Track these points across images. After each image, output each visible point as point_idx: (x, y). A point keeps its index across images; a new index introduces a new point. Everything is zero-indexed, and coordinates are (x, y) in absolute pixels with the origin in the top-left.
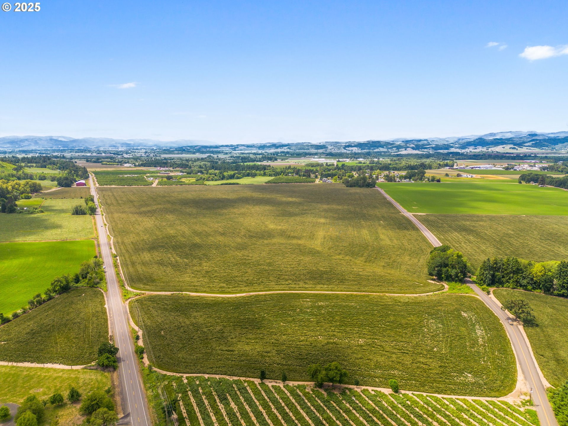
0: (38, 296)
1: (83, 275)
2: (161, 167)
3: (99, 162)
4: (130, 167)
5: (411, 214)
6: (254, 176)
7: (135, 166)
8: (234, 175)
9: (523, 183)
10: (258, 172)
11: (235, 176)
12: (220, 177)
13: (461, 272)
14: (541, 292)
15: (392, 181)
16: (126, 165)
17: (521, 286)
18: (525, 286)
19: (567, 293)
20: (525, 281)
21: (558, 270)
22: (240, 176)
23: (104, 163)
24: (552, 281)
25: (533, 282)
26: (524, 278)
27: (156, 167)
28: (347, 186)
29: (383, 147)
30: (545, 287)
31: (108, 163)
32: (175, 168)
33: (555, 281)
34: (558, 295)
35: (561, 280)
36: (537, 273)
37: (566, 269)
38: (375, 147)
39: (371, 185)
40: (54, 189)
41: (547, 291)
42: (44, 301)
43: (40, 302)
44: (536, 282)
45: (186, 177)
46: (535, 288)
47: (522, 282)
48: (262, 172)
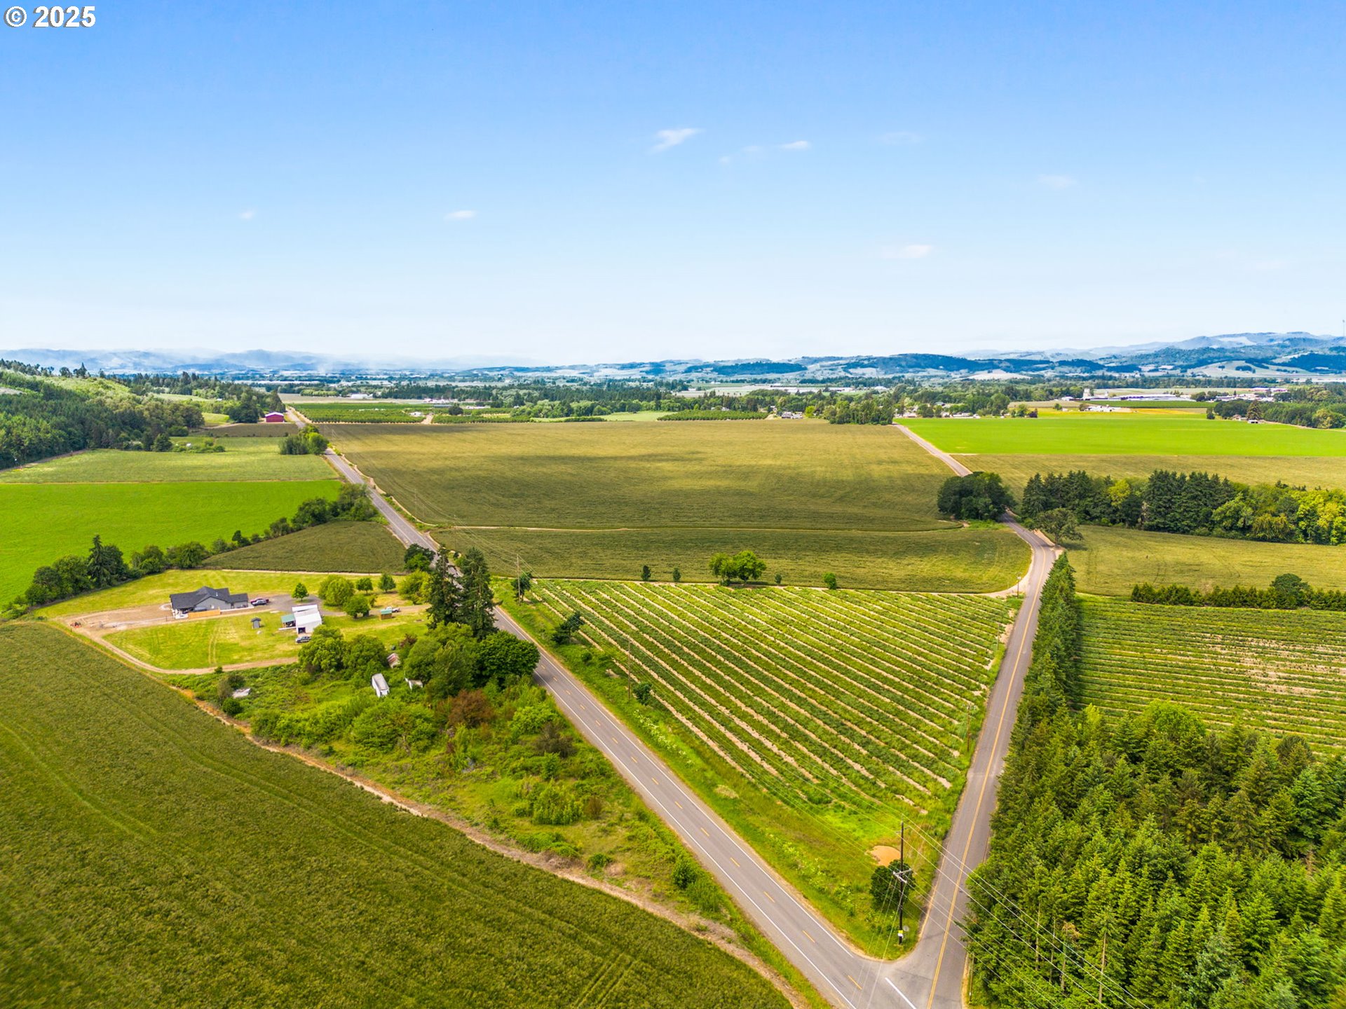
0: (283, 520)
1: (343, 506)
2: (432, 397)
3: (294, 392)
4: (364, 399)
5: (948, 455)
6: (636, 409)
7: (375, 397)
8: (593, 407)
9: (1218, 418)
10: (644, 403)
11: (596, 409)
12: (562, 410)
13: (994, 503)
14: (1123, 527)
15: (932, 416)
16: (354, 396)
17: (1092, 519)
18: (1097, 517)
19: (1164, 524)
20: (1098, 510)
21: (1150, 487)
22: (604, 409)
23: (307, 391)
24: (1140, 505)
25: (1110, 510)
26: (1096, 505)
27: (420, 398)
28: (832, 423)
29: (938, 368)
30: (1127, 515)
31: (316, 393)
32: (464, 399)
33: (1145, 505)
34: (1150, 528)
35: (1155, 502)
36: (1118, 493)
37: (1164, 484)
38: (919, 366)
39: (883, 419)
40: (225, 425)
41: (1133, 524)
42: (292, 531)
43: (287, 531)
44: (1116, 511)
45: (491, 412)
46: (1114, 522)
47: (1092, 511)
48: (652, 403)
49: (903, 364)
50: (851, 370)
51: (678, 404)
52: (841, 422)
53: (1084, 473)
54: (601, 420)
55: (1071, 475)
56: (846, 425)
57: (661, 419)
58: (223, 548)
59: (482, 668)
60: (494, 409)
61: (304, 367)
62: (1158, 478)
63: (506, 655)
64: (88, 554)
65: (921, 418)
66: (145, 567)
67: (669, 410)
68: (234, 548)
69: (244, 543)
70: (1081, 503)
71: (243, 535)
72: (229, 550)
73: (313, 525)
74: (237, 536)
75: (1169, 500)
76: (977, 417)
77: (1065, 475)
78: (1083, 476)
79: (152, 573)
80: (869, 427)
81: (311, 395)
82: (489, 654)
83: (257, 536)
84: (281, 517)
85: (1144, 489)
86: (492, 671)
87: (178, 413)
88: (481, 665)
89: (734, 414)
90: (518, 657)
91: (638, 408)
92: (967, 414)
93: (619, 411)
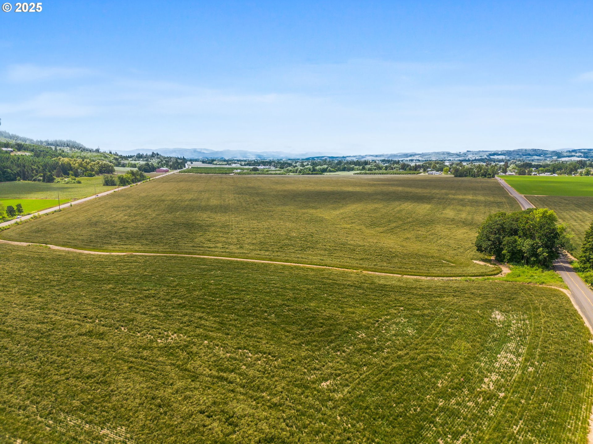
5: (523, 195)
7: (242, 165)
8: (327, 168)
10: (357, 167)
15: (524, 175)
16: (234, 165)
22: (333, 169)
28: (456, 176)
29: (540, 156)
39: (489, 174)
48: (361, 167)
52: (461, 176)
56: (464, 178)
57: (355, 174)
76: (555, 175)
91: (353, 169)
92: (549, 173)
93: (341, 171)
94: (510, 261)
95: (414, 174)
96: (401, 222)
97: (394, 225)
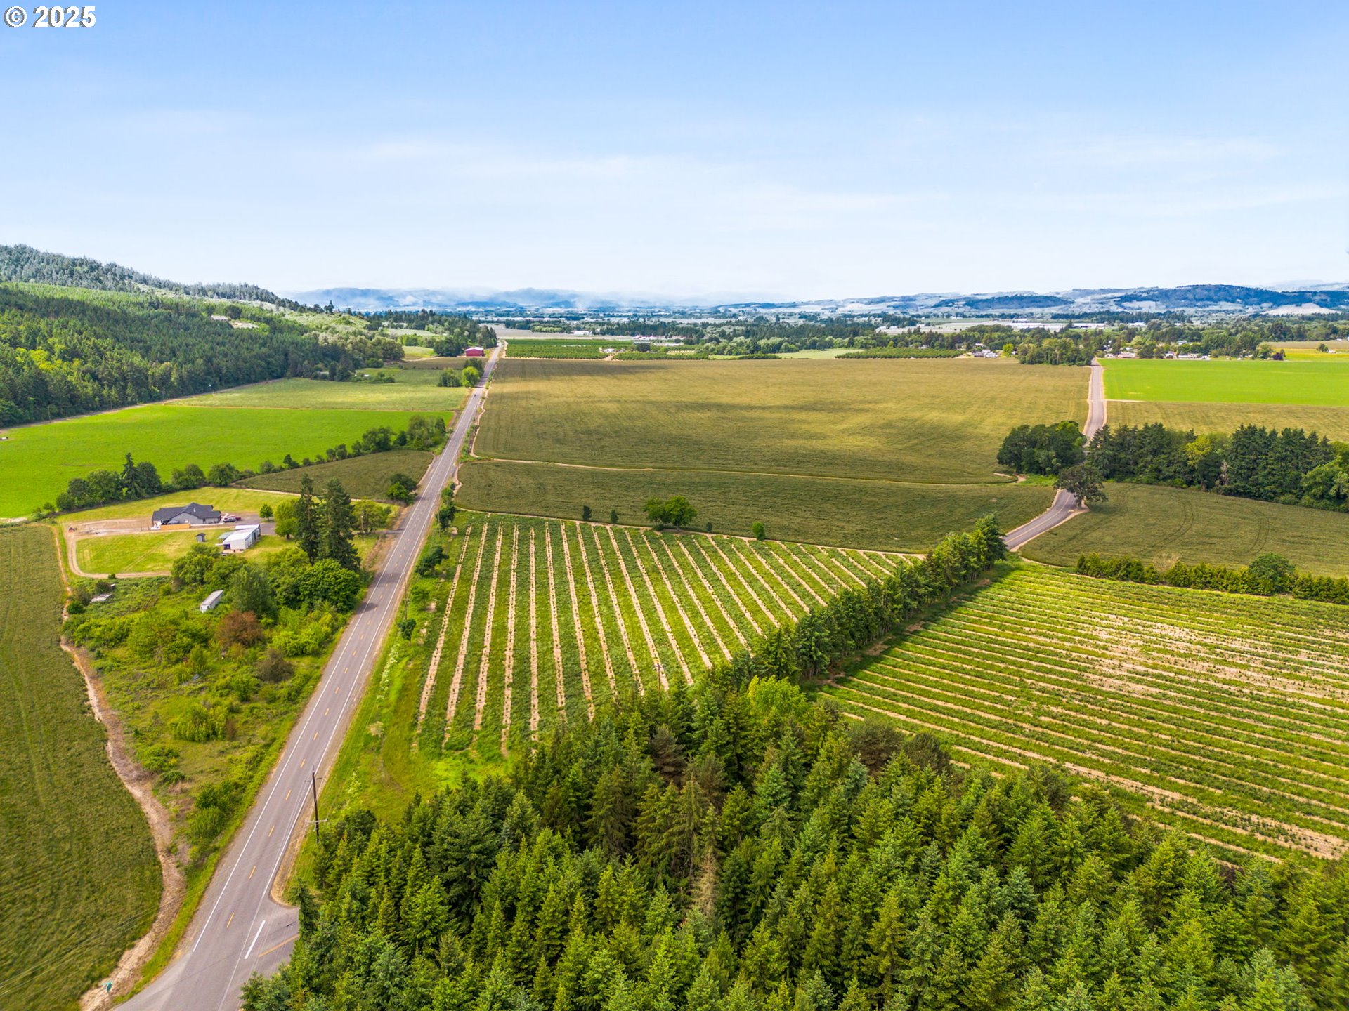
0: (343, 446)
1: (412, 436)
2: (643, 334)
3: (522, 328)
4: (585, 335)
5: (1106, 401)
6: (827, 346)
7: (595, 333)
8: (781, 343)
11: (783, 346)
12: (748, 347)
14: (1199, 489)
15: (1151, 357)
16: (577, 333)
17: (1165, 479)
18: (1170, 477)
19: (1244, 488)
20: (1172, 469)
21: (1234, 444)
22: (793, 346)
23: (537, 328)
24: (1219, 465)
25: (1186, 469)
26: (1170, 464)
27: (633, 335)
28: (1023, 363)
29: (1233, 301)
30: (1204, 477)
31: (544, 329)
32: (671, 336)
33: (1225, 466)
34: (1229, 493)
35: (1237, 462)
36: (1194, 451)
37: (1250, 439)
38: (1209, 299)
39: (1081, 359)
40: (426, 358)
41: (1209, 487)
42: (350, 457)
43: (344, 456)
44: (1192, 471)
45: (686, 349)
46: (1190, 483)
47: (1164, 468)
48: (847, 340)
49: (1190, 296)
50: (1125, 304)
51: (874, 341)
52: (1031, 363)
53: (1161, 425)
54: (775, 358)
55: (1146, 427)
56: (1037, 365)
57: (839, 357)
58: (269, 469)
59: (297, 593)
60: (688, 346)
61: (567, 304)
62: (1245, 433)
63: (318, 583)
64: (120, 470)
65: (1138, 359)
66: (180, 483)
67: (862, 347)
68: (282, 469)
69: (294, 465)
70: (1155, 460)
71: (293, 459)
72: (275, 471)
73: (374, 452)
74: (288, 459)
75: (1255, 461)
76: (1207, 358)
77: (1141, 427)
78: (1159, 428)
79: (187, 488)
80: (1064, 368)
81: (540, 331)
82: (305, 580)
83: (307, 460)
84: (340, 444)
85: (1227, 446)
86: (305, 596)
87: (379, 347)
88: (296, 589)
89: (935, 352)
90: (330, 585)
91: (829, 346)
92: (1195, 355)
93: (808, 348)
94: (1029, 471)
95: (949, 356)
96: (922, 439)
97: (916, 441)
